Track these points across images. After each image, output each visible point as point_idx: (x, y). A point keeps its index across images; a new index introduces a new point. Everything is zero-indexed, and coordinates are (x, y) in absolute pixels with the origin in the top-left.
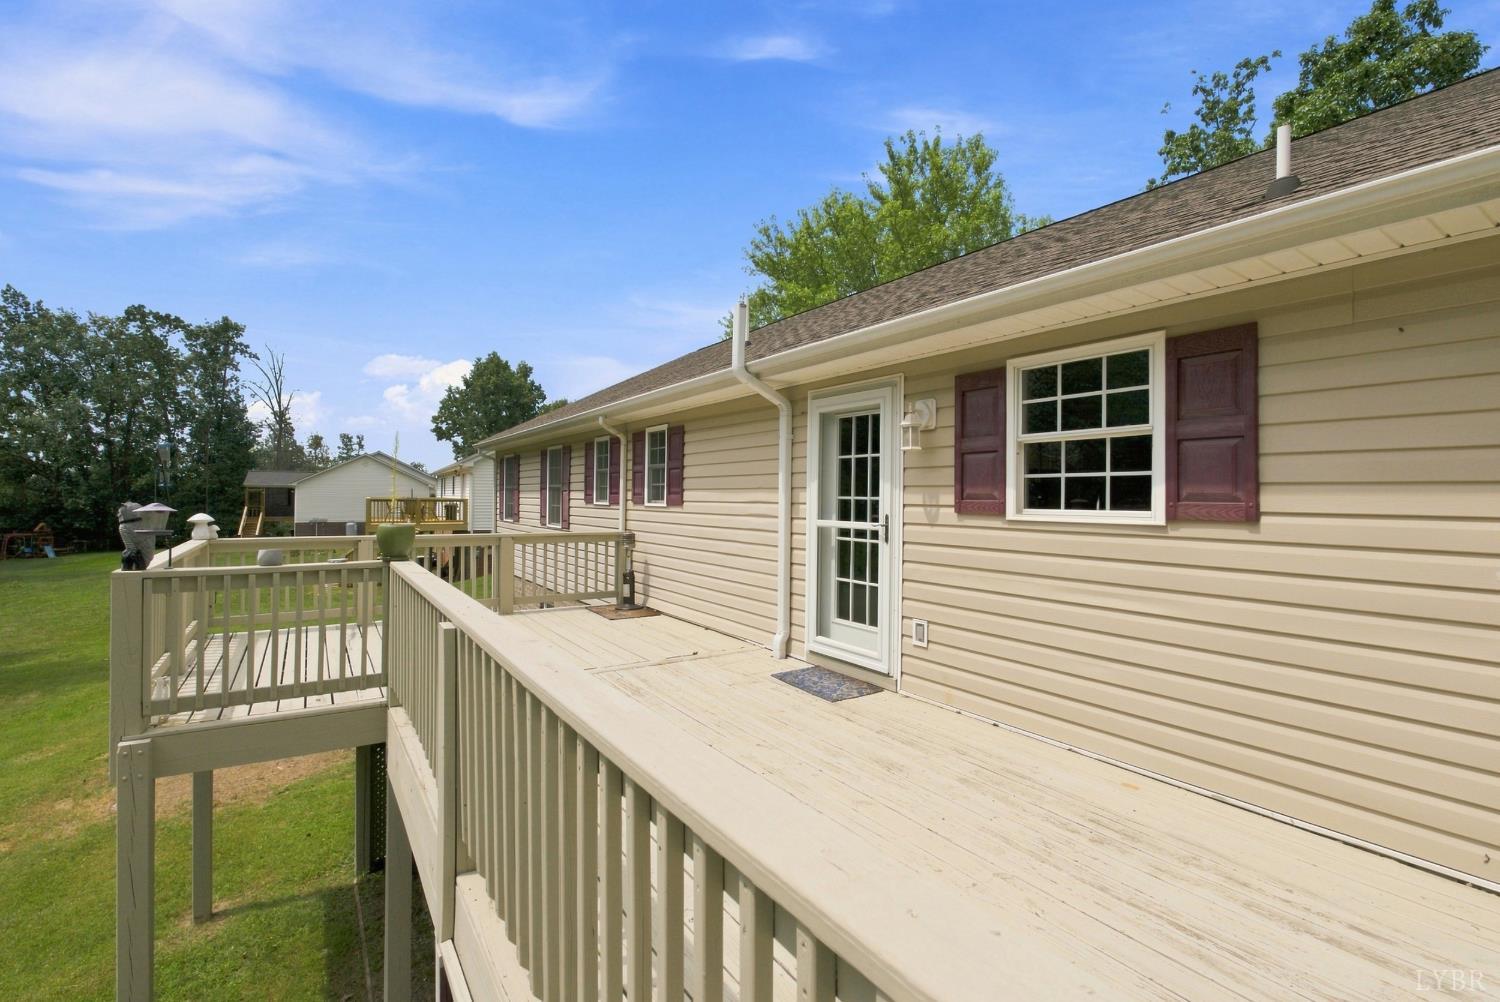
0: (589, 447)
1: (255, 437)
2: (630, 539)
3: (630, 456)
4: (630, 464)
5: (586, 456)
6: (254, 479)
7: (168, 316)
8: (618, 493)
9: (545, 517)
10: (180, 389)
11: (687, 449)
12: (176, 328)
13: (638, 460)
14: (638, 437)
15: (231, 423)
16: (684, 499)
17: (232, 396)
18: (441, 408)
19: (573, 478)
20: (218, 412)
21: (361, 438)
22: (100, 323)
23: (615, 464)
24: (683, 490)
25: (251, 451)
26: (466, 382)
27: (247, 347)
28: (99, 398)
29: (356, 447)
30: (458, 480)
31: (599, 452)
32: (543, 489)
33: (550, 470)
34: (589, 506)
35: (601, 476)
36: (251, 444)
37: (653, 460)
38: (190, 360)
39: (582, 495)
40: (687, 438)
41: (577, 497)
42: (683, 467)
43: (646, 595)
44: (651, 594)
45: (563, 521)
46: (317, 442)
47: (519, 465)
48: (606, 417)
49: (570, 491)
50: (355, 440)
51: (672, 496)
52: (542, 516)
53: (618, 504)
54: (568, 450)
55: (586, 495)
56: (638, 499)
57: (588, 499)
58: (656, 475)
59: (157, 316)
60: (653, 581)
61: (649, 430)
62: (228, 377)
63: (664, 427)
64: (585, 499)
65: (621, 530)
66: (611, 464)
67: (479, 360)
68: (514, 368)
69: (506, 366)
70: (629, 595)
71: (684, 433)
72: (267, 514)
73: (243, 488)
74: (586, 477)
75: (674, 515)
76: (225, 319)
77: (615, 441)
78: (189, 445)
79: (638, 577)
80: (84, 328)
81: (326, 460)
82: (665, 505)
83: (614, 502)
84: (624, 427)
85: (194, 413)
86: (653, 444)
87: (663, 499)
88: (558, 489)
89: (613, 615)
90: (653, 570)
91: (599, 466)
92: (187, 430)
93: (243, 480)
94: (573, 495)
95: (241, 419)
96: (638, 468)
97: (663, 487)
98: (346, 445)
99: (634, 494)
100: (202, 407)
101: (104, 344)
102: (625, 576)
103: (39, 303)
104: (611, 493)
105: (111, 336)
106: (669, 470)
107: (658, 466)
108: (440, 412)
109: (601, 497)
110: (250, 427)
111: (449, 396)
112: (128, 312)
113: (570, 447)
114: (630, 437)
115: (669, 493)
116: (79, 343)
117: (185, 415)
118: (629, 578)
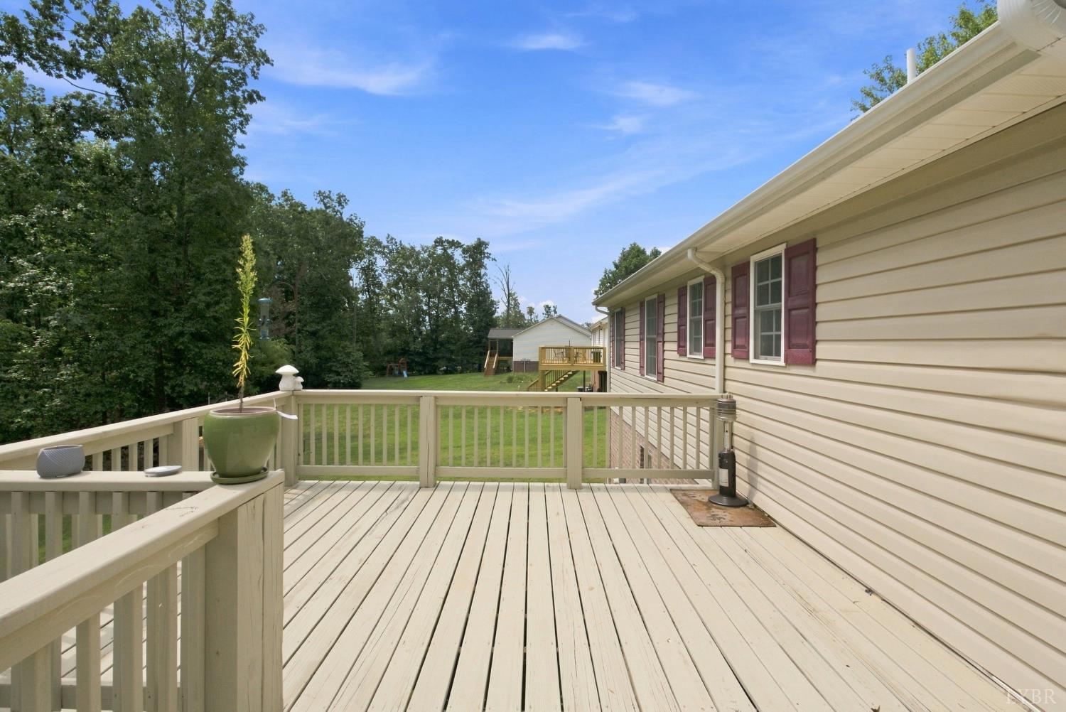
0: (682, 294)
1: (496, 308)
2: (729, 408)
3: (729, 297)
4: (729, 308)
5: (679, 304)
6: (494, 334)
7: (453, 241)
8: (714, 345)
9: (643, 367)
10: (461, 282)
11: (821, 277)
12: (457, 247)
13: (739, 301)
14: (739, 272)
15: (485, 301)
16: (818, 356)
17: (484, 285)
18: (600, 285)
19: (667, 328)
20: (477, 294)
21: (555, 308)
22: (425, 249)
23: (711, 309)
24: (815, 342)
25: (494, 316)
26: (616, 266)
27: (490, 254)
28: (425, 290)
29: (553, 313)
30: (602, 332)
31: (693, 297)
32: (642, 339)
33: (648, 321)
34: (683, 359)
35: (696, 324)
36: (494, 313)
37: (761, 300)
38: (464, 266)
39: (675, 346)
40: (821, 259)
41: (671, 347)
42: (815, 305)
43: (753, 485)
44: (760, 487)
45: (658, 373)
46: (531, 311)
47: (625, 318)
48: (696, 249)
49: (664, 342)
50: (552, 309)
51: (794, 350)
52: (641, 367)
53: (714, 358)
54: (661, 300)
55: (679, 346)
56: (740, 352)
57: (681, 350)
58: (768, 320)
59: (448, 242)
60: (762, 470)
61: (754, 259)
62: (482, 273)
63: (780, 249)
64: (678, 351)
65: (716, 393)
66: (706, 310)
67: (624, 249)
68: (648, 253)
69: (643, 252)
70: (727, 485)
71: (815, 250)
72: (499, 355)
73: (487, 339)
74: (679, 326)
75: (799, 378)
76: (479, 239)
77: (711, 281)
78: (465, 315)
79: (741, 457)
80: (419, 253)
81: (537, 322)
82: (782, 363)
83: (710, 355)
84: (720, 262)
85: (467, 296)
86: (761, 276)
87: (778, 354)
88: (654, 339)
89: (703, 516)
90: (762, 453)
91: (693, 314)
92: (463, 306)
93: (487, 334)
94: (667, 346)
95: (489, 298)
96: (740, 312)
97: (779, 337)
98: (547, 312)
99: (735, 347)
100: (470, 292)
101: (426, 261)
102: (721, 456)
103: (401, 242)
104: (706, 345)
105: (430, 256)
106: (788, 311)
107: (770, 306)
108: (600, 287)
109: (696, 349)
110: (493, 303)
111: (605, 276)
112: (436, 242)
113: (664, 295)
114: (729, 274)
115: (789, 346)
116: (417, 262)
117: (463, 297)
118: (727, 461)
